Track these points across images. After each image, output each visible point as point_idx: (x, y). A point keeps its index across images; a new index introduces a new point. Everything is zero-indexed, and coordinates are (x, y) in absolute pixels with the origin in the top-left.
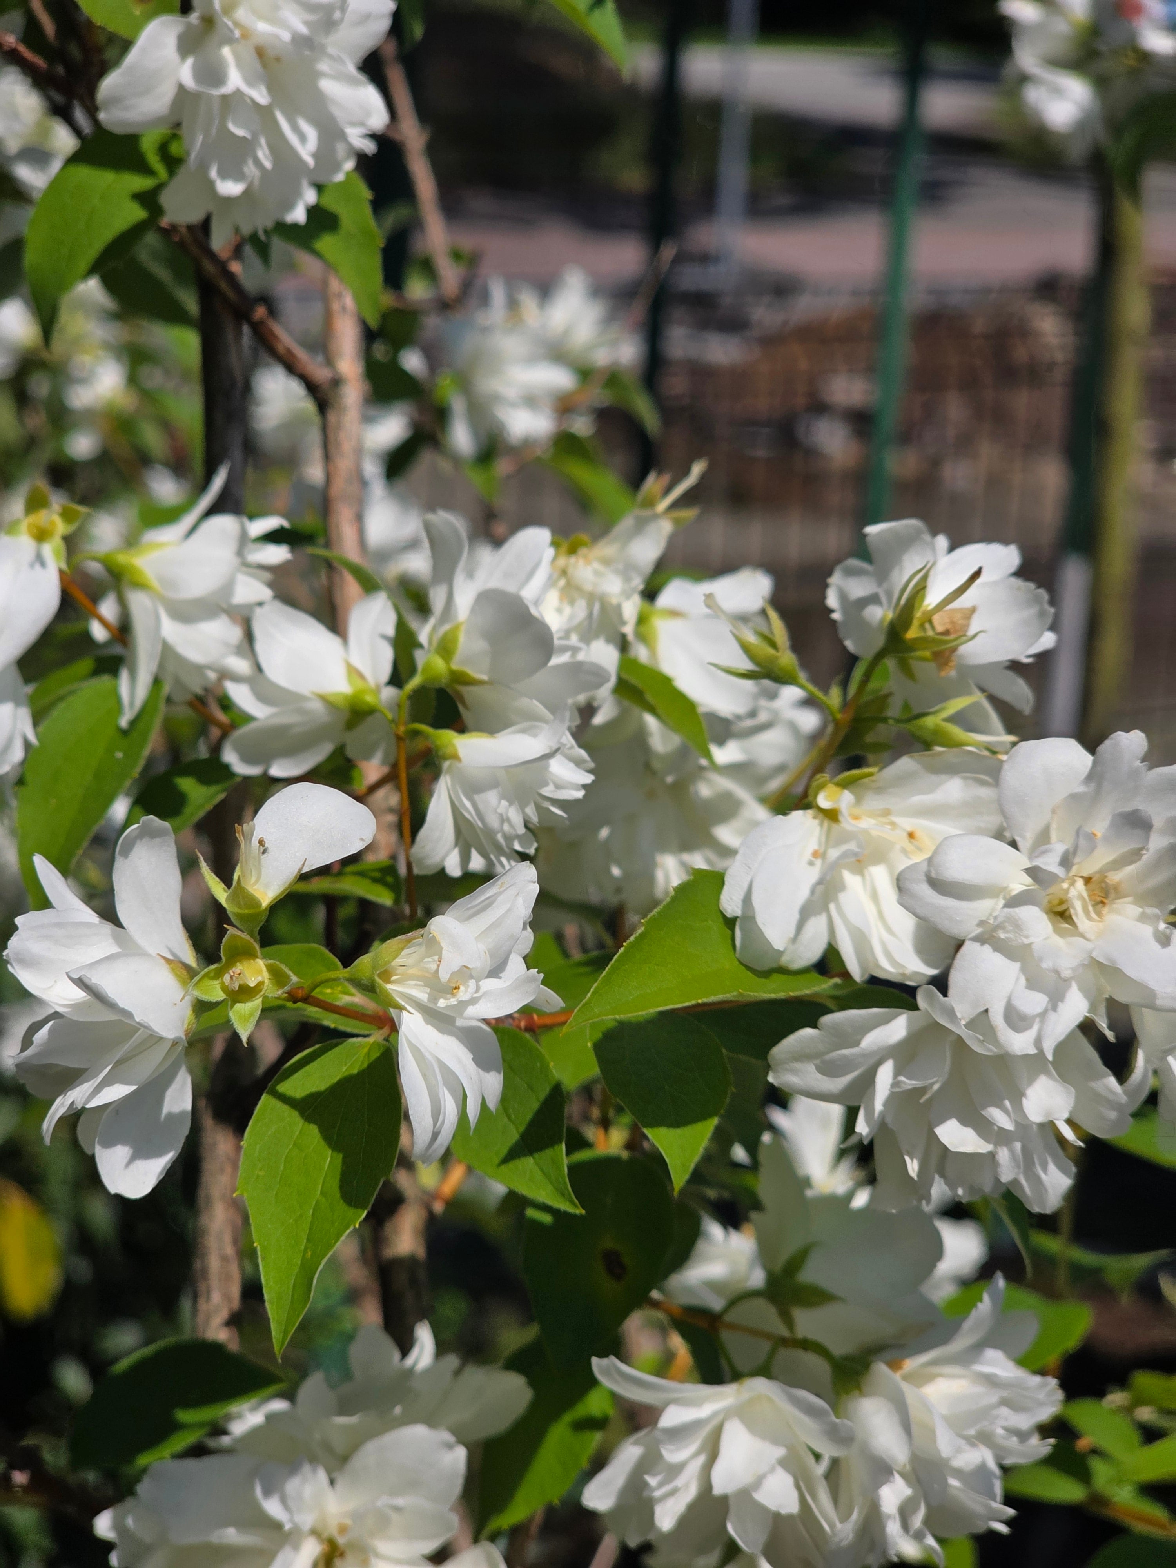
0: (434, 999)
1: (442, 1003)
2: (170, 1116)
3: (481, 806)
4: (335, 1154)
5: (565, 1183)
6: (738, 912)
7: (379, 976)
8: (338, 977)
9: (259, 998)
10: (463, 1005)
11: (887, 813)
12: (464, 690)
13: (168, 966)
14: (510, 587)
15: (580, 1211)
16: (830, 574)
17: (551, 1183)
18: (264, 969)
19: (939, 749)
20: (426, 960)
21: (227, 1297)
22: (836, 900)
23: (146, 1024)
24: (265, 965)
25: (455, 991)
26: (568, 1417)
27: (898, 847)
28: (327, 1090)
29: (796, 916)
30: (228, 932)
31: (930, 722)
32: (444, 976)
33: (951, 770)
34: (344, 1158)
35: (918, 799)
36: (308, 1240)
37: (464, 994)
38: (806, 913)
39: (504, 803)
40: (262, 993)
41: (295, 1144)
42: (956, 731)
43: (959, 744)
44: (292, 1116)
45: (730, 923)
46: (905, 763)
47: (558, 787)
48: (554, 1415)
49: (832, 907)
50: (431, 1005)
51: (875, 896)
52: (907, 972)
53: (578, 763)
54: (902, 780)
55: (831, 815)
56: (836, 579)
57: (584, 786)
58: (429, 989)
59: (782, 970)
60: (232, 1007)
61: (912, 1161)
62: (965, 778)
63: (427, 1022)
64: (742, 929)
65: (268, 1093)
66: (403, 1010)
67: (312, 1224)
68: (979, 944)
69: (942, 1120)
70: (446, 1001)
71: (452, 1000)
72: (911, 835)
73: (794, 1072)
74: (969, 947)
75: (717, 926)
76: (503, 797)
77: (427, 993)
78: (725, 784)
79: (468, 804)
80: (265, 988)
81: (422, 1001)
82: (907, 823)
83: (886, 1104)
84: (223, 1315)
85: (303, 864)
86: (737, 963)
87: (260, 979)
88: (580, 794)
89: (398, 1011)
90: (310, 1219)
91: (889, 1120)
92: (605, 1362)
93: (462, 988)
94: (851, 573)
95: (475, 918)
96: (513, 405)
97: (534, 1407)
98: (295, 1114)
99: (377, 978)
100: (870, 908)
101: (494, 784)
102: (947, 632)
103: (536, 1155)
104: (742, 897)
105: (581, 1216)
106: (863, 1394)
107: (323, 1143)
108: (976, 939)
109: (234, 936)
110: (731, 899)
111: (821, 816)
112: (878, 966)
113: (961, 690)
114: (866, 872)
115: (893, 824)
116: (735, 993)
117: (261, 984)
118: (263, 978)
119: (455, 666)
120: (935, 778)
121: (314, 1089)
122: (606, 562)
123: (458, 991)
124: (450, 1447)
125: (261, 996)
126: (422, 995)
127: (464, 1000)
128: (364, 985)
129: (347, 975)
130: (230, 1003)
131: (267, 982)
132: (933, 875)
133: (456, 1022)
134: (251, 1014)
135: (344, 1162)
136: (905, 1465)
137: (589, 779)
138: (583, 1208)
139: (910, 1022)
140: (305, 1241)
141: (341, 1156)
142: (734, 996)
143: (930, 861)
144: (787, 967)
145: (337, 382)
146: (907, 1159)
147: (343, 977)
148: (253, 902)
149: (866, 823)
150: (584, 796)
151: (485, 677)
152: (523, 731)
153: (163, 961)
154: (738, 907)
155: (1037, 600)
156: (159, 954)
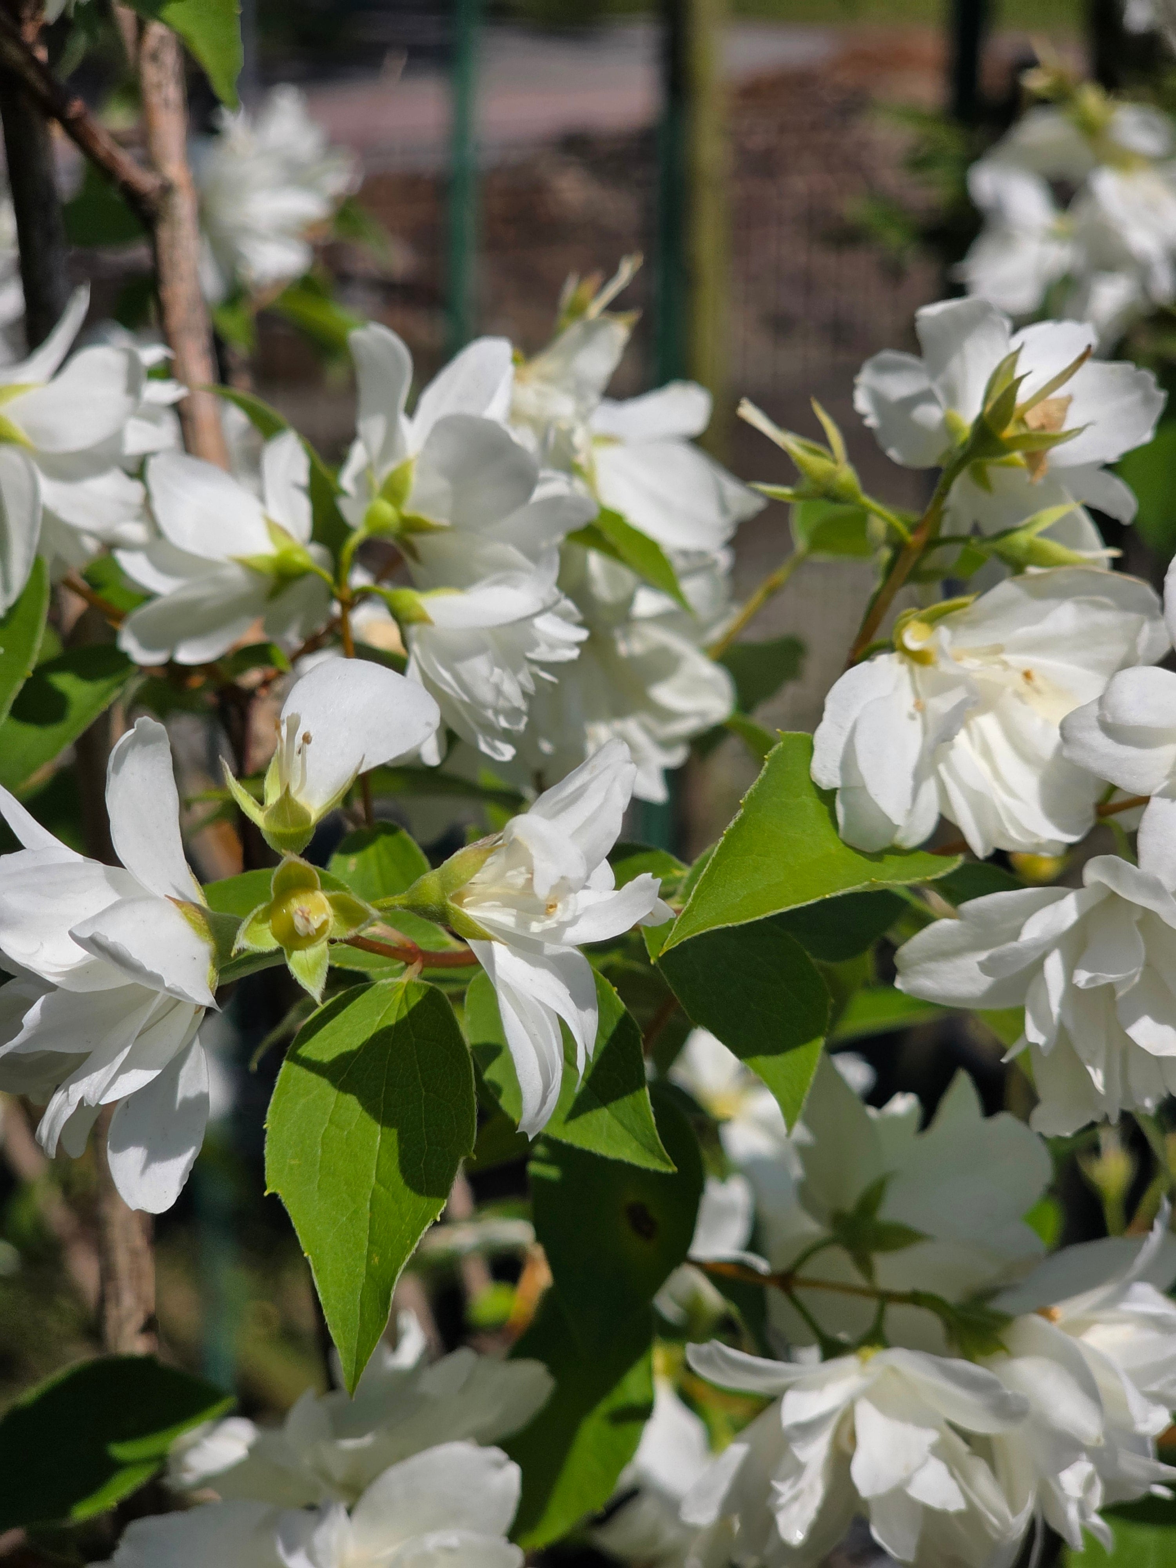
0: (523, 923)
1: (536, 927)
2: (186, 1101)
3: (466, 677)
4: (386, 1130)
5: (654, 1136)
6: (837, 783)
7: (452, 899)
8: (391, 906)
9: (323, 942)
10: (563, 926)
11: (998, 649)
12: (417, 540)
13: (178, 910)
14: (470, 409)
15: (672, 1169)
16: (857, 370)
17: (636, 1138)
18: (327, 903)
19: (1032, 570)
20: (509, 874)
21: (139, 1298)
22: (945, 759)
23: (178, 990)
24: (329, 899)
25: (551, 910)
26: (604, 1407)
27: (1009, 690)
28: (360, 1048)
29: (910, 782)
30: (285, 859)
31: (1022, 539)
32: (542, 891)
33: (1062, 593)
34: (399, 1134)
35: (1024, 632)
36: (371, 1242)
37: (561, 914)
38: (918, 777)
39: (497, 671)
40: (327, 935)
41: (330, 1121)
42: (1056, 548)
43: (1058, 563)
44: (322, 1086)
45: (828, 797)
46: (1006, 589)
47: (552, 646)
48: (586, 1406)
49: (942, 768)
50: (519, 932)
51: (987, 752)
52: (1042, 841)
53: (565, 616)
54: (1004, 608)
55: (919, 658)
56: (866, 378)
57: (579, 644)
58: (516, 910)
59: (896, 850)
60: (290, 956)
61: (1095, 1071)
62: (1078, 603)
63: (515, 954)
64: (844, 803)
65: (288, 1059)
66: (494, 940)
67: (372, 1221)
68: (1168, 800)
69: (1133, 1020)
70: (542, 924)
71: (548, 922)
72: (1027, 675)
73: (927, 974)
74: (1155, 804)
75: (811, 801)
76: (497, 663)
77: (514, 916)
78: (660, 636)
79: (447, 675)
80: (330, 928)
81: (508, 926)
82: (1019, 660)
83: (1063, 1004)
84: (138, 1319)
85: (361, 762)
86: (843, 845)
87: (324, 917)
88: (574, 654)
89: (485, 942)
90: (368, 1216)
91: (1069, 1024)
92: (705, 1348)
93: (560, 906)
94: (883, 368)
95: (563, 814)
96: (263, 238)
97: (557, 1400)
98: (324, 1082)
99: (449, 903)
100: (983, 766)
101: (480, 649)
102: (1043, 427)
103: (612, 1105)
104: (838, 764)
105: (673, 1175)
106: (1011, 1355)
107: (366, 1115)
108: (1163, 794)
109: (290, 864)
110: (825, 767)
111: (907, 659)
112: (1004, 834)
113: (1053, 497)
114: (972, 724)
115: (1005, 664)
116: (866, 883)
117: (325, 923)
118: (327, 915)
119: (408, 511)
120: (1039, 605)
121: (345, 1049)
122: (547, 379)
123: (555, 910)
124: (499, 1466)
125: (325, 940)
126: (506, 918)
127: (565, 920)
128: (432, 912)
129: (405, 902)
130: (285, 952)
131: (331, 920)
132: (1109, 719)
133: (545, 950)
134: (317, 964)
135: (401, 1139)
136: (1098, 1440)
137: (582, 635)
138: (676, 1165)
139: (1080, 902)
140: (367, 1243)
141: (395, 1131)
142: (865, 887)
143: (1101, 701)
144: (900, 846)
145: (167, 189)
146: (1090, 1069)
147: (400, 905)
148: (300, 815)
149: (971, 664)
150: (580, 656)
151: (444, 522)
152: (498, 583)
153: (173, 904)
154: (836, 777)
155: (1138, 383)
156: (166, 896)
